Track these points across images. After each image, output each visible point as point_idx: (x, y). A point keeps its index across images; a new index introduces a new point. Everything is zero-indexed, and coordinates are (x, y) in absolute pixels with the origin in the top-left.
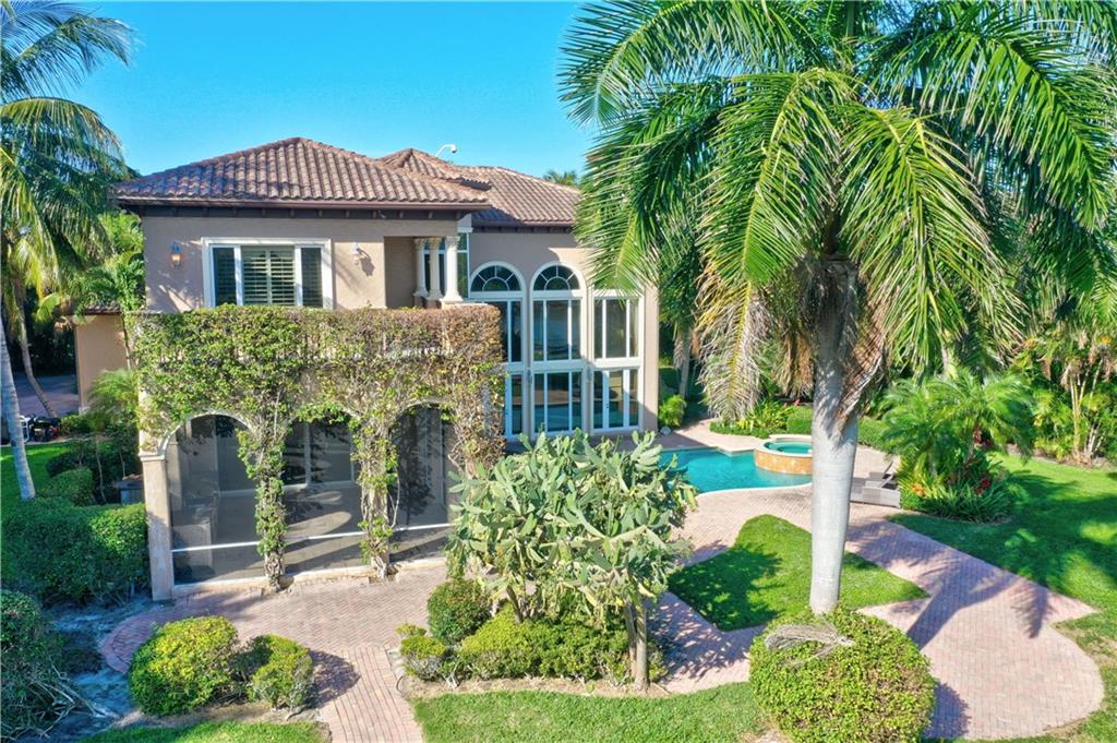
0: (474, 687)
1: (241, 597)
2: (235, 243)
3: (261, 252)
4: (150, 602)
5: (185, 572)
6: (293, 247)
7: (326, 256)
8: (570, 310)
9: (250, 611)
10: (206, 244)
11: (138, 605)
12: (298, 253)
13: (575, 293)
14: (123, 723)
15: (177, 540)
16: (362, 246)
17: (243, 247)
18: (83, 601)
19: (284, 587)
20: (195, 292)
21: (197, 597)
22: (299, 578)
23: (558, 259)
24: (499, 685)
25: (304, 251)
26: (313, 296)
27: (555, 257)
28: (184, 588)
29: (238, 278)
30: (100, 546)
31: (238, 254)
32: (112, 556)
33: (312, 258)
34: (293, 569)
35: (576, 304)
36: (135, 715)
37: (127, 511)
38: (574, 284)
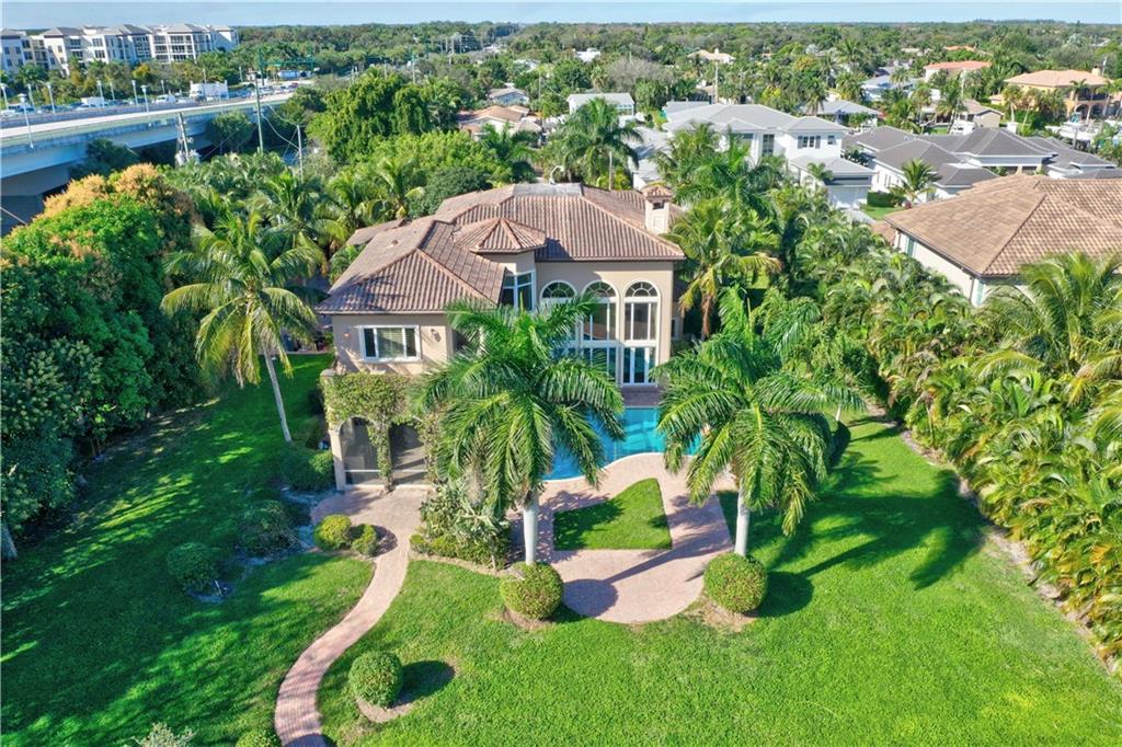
0: (435, 559)
1: (371, 496)
2: (374, 327)
3: (387, 329)
4: (336, 491)
5: (350, 479)
6: (400, 329)
7: (417, 332)
8: (608, 311)
9: (372, 504)
10: (361, 328)
11: (330, 493)
12: (403, 331)
13: (612, 299)
14: (311, 551)
15: (346, 467)
16: (434, 328)
17: (378, 329)
18: (308, 490)
19: (391, 491)
20: (356, 349)
21: (354, 492)
22: (398, 487)
23: (600, 278)
24: (444, 560)
25: (406, 330)
26: (411, 351)
27: (599, 277)
28: (349, 486)
29: (376, 342)
30: (313, 469)
31: (375, 332)
32: (319, 474)
33: (410, 333)
34: (396, 482)
35: (613, 306)
36: (316, 549)
37: (324, 456)
38: (612, 293)
